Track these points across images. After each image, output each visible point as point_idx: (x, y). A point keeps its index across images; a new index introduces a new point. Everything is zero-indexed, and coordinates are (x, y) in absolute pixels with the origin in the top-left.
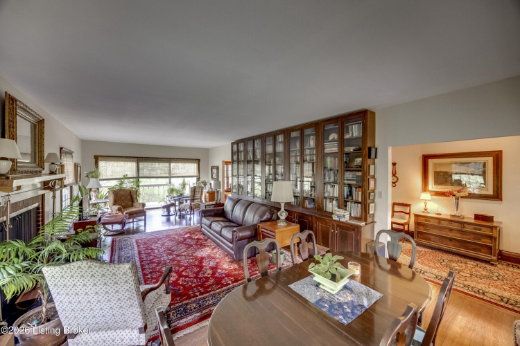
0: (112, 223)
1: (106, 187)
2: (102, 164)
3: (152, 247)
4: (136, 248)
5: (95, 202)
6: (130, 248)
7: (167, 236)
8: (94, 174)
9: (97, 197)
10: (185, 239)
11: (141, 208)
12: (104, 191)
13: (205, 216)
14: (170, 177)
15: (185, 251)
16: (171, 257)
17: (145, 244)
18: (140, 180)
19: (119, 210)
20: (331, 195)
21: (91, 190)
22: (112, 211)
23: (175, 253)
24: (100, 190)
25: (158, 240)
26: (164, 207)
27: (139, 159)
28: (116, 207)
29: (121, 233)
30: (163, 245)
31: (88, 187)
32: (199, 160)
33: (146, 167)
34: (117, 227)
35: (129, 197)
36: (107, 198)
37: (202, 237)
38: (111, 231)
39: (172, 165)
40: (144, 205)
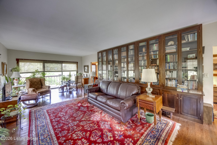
0: (29, 100)
1: (24, 77)
2: (21, 64)
3: (59, 115)
4: (48, 118)
5: (17, 86)
6: (43, 117)
7: (67, 106)
8: (16, 70)
9: (18, 83)
10: (79, 107)
11: (47, 89)
12: (23, 80)
13: (90, 92)
14: (62, 71)
15: (83, 117)
16: (76, 123)
17: (54, 113)
18: (45, 73)
19: (34, 91)
20: (170, 77)
21: (14, 79)
22: (28, 91)
23: (77, 119)
24: (21, 79)
25: (62, 109)
26: (60, 88)
27: (44, 62)
28: (31, 89)
29: (35, 106)
30: (66, 112)
31: (12, 77)
32: (77, 62)
33: (49, 66)
34: (32, 102)
35: (40, 83)
36: (25, 83)
37: (89, 105)
38: (28, 105)
39: (63, 65)
40: (49, 87)
